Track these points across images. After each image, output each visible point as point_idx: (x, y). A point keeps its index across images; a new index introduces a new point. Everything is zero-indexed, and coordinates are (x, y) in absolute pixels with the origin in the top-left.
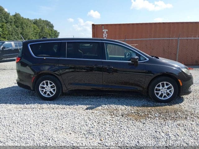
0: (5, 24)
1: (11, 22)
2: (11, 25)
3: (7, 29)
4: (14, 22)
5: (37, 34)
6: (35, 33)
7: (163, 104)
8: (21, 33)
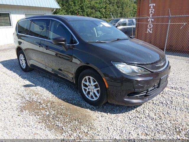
0: (108, 5)
1: (113, 3)
2: (113, 5)
3: (109, 9)
4: (117, 2)
5: (135, 13)
6: (134, 12)
7: (88, 105)
8: (120, 13)
